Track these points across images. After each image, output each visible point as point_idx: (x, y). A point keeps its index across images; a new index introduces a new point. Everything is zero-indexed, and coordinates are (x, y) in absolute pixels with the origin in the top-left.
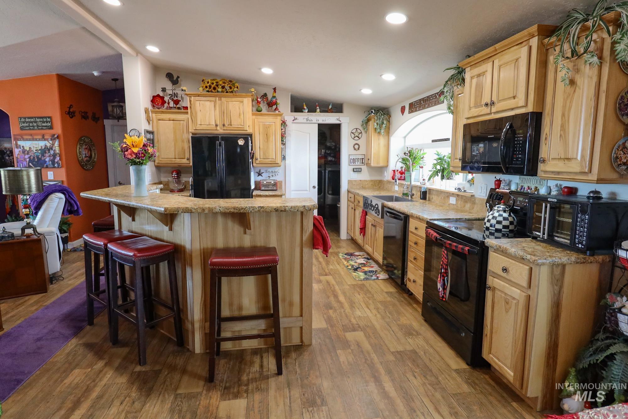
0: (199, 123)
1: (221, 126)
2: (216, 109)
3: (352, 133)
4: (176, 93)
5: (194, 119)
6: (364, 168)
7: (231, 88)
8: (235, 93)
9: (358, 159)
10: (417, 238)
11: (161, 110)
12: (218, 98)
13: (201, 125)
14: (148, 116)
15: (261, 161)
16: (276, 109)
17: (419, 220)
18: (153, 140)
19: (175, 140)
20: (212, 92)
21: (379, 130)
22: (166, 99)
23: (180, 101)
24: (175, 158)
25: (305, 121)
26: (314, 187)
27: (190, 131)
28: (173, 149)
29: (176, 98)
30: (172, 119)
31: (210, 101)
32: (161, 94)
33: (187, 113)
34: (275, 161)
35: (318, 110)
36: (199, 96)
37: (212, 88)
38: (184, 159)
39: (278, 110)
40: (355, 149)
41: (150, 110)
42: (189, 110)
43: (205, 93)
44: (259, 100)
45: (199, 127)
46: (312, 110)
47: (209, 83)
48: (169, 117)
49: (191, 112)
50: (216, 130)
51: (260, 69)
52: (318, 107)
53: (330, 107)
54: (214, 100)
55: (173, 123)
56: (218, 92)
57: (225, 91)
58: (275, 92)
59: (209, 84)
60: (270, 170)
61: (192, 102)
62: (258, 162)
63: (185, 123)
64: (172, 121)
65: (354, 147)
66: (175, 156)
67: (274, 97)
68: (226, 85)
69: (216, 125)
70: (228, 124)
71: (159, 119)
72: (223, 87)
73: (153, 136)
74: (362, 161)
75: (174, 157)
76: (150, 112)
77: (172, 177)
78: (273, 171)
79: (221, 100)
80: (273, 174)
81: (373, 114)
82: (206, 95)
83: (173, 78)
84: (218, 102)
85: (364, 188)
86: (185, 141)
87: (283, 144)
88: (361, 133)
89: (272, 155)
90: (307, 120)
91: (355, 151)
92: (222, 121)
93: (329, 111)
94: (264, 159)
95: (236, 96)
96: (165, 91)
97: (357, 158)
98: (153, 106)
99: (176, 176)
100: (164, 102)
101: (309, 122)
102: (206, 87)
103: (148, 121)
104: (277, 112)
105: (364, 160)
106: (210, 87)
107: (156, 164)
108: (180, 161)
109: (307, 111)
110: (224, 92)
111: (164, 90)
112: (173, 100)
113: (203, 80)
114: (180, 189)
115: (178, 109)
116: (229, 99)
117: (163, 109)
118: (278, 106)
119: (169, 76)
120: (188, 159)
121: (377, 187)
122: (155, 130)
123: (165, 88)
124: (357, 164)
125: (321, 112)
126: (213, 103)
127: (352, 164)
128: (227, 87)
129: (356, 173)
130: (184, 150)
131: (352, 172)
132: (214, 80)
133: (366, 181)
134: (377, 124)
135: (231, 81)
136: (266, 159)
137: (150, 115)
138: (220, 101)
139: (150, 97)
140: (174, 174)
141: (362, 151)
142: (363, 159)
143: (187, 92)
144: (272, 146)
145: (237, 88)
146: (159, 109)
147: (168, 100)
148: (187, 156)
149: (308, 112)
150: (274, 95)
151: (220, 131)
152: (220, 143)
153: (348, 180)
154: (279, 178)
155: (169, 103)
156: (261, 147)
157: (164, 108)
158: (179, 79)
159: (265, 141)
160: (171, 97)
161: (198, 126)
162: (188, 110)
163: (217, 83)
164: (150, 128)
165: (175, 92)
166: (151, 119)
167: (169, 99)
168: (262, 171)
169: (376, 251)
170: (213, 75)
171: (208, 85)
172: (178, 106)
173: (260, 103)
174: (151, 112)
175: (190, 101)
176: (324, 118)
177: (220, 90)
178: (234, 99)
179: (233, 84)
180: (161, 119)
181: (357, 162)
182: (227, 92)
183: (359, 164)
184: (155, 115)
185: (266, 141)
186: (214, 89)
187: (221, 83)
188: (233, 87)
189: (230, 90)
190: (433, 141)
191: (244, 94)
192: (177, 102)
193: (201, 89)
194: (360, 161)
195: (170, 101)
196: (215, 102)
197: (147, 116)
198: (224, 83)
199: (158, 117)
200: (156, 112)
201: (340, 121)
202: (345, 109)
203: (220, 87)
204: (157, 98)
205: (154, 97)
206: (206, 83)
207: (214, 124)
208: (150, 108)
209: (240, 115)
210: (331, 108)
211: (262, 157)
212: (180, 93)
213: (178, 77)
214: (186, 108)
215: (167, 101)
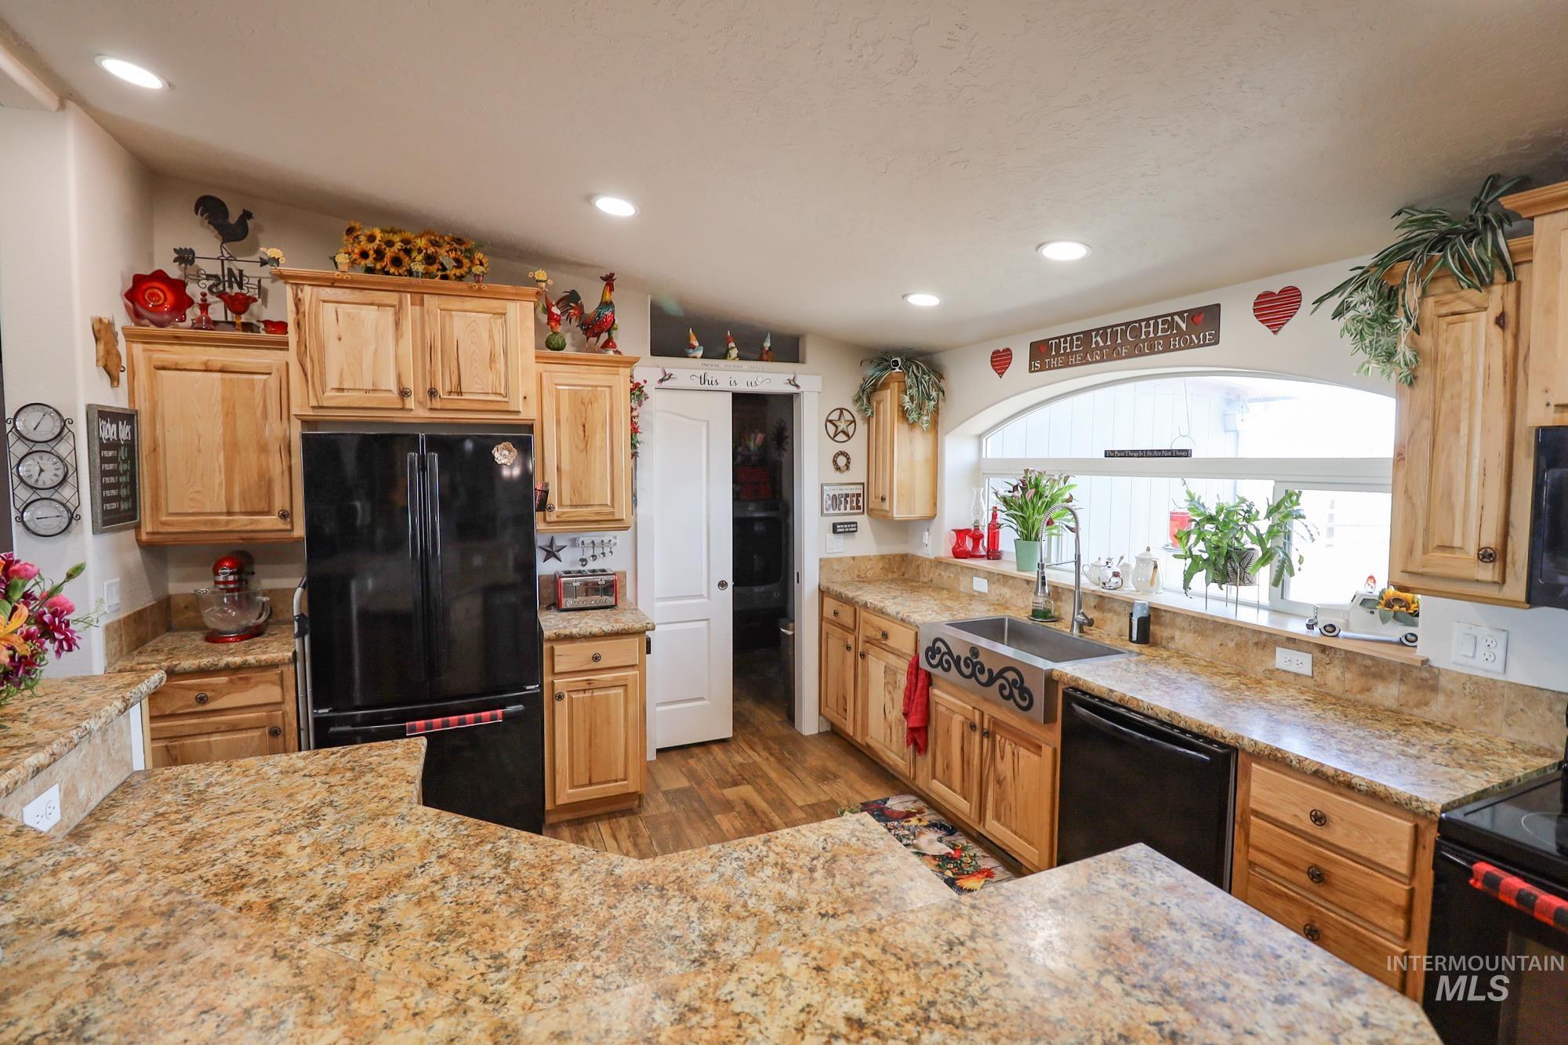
0: (332, 381)
1: (422, 394)
2: (402, 336)
3: (831, 421)
4: (236, 272)
5: (311, 365)
6: (862, 520)
7: (459, 264)
8: (478, 282)
9: (847, 495)
10: (1317, 854)
11: (169, 330)
12: (409, 296)
13: (341, 390)
14: (108, 353)
15: (564, 513)
16: (609, 344)
17: (1325, 784)
18: (131, 446)
19: (232, 447)
20: (388, 273)
21: (914, 416)
22: (194, 290)
23: (255, 300)
24: (229, 513)
25: (696, 384)
26: (723, 584)
27: (294, 411)
28: (219, 478)
29: (236, 289)
30: (218, 366)
31: (379, 306)
32: (174, 272)
33: (284, 345)
34: (613, 513)
35: (734, 353)
36: (333, 283)
37: (387, 260)
38: (268, 513)
39: (614, 346)
40: (838, 469)
41: (118, 329)
42: (292, 336)
43: (360, 275)
44: (556, 310)
45: (331, 398)
46: (715, 351)
47: (377, 242)
48: (205, 358)
49: (301, 343)
50: (402, 409)
51: (589, 198)
52: (732, 344)
53: (767, 344)
54: (396, 303)
55: (223, 379)
56: (410, 273)
57: (439, 273)
58: (612, 290)
59: (375, 245)
60: (587, 538)
61: (306, 307)
62: (552, 517)
63: (273, 382)
64: (218, 375)
65: (835, 462)
66: (229, 502)
67: (607, 304)
68: (442, 251)
69: (404, 393)
70: (448, 388)
71: (160, 364)
72: (430, 259)
73: (132, 431)
74: (858, 501)
75: (225, 510)
76: (121, 338)
77: (217, 583)
78: (597, 540)
79: (422, 304)
80: (598, 551)
81: (897, 370)
82: (362, 282)
83: (226, 214)
84: (410, 311)
85: (863, 580)
86: (274, 447)
87: (634, 455)
88: (854, 421)
89: (600, 494)
90: (703, 380)
91: (838, 473)
92: (424, 376)
93: (765, 357)
94: (576, 506)
95: (480, 294)
96: (192, 262)
97: (844, 492)
98: (136, 316)
99: (231, 578)
100: (182, 303)
101: (706, 386)
102: (364, 255)
103: (111, 368)
104: (611, 352)
105: (861, 499)
106: (380, 254)
107: (144, 537)
108: (252, 522)
109: (700, 353)
110: (434, 277)
111: (185, 257)
112: (221, 295)
113: (350, 231)
114: (248, 628)
115: (244, 330)
116: (455, 303)
117: (184, 327)
118: (614, 333)
119: (211, 209)
120: (284, 515)
121: (895, 576)
122: (142, 406)
123: (192, 252)
124: (842, 511)
125: (741, 357)
126: (391, 310)
127: (831, 511)
128: (446, 257)
129: (841, 536)
130: (270, 482)
131: (831, 535)
132: (393, 231)
133: (869, 558)
134: (912, 398)
135: (459, 240)
136: (582, 506)
137: (122, 346)
138: (418, 308)
139: (123, 278)
140: (226, 574)
141: (857, 473)
142: (858, 495)
143: (284, 268)
144: (600, 461)
145: (481, 264)
146: (160, 325)
147: (204, 295)
148: (280, 502)
149: (702, 357)
150: (608, 297)
151: (417, 411)
152: (422, 459)
153: (821, 560)
154: (614, 563)
155: (204, 307)
156: (565, 467)
157: (181, 324)
158: (250, 223)
159: (577, 447)
160: (216, 285)
161: (328, 394)
162: (286, 333)
163: (406, 241)
164: (116, 399)
165: (236, 266)
166: (124, 363)
167: (206, 291)
168: (558, 543)
169: (998, 818)
170: (391, 217)
171: (371, 247)
172: (244, 318)
173: (558, 322)
174: (126, 336)
175: (298, 302)
176: (751, 377)
177: (419, 267)
178: (470, 304)
179: (466, 250)
180: (164, 364)
181: (842, 506)
182: (445, 277)
183: (848, 511)
184: (145, 350)
185: (582, 447)
186: (396, 262)
187: (421, 243)
188: (466, 262)
189: (458, 272)
190: (1109, 454)
191: (508, 288)
192: (239, 304)
193: (342, 259)
194: (852, 502)
195: (210, 298)
196: (399, 310)
197: (101, 353)
198: (435, 244)
199: (157, 355)
200: (147, 339)
201: (797, 386)
202: (810, 350)
203: (420, 257)
204: (157, 285)
205: (138, 280)
206: (362, 238)
207: (393, 386)
208: (121, 320)
209: (492, 358)
210: (770, 348)
211: (566, 501)
212: (252, 271)
213: (247, 215)
214: (282, 327)
215: (198, 299)
